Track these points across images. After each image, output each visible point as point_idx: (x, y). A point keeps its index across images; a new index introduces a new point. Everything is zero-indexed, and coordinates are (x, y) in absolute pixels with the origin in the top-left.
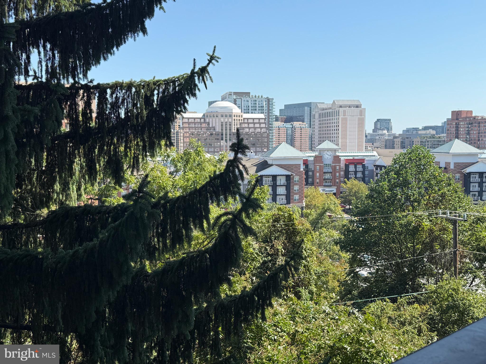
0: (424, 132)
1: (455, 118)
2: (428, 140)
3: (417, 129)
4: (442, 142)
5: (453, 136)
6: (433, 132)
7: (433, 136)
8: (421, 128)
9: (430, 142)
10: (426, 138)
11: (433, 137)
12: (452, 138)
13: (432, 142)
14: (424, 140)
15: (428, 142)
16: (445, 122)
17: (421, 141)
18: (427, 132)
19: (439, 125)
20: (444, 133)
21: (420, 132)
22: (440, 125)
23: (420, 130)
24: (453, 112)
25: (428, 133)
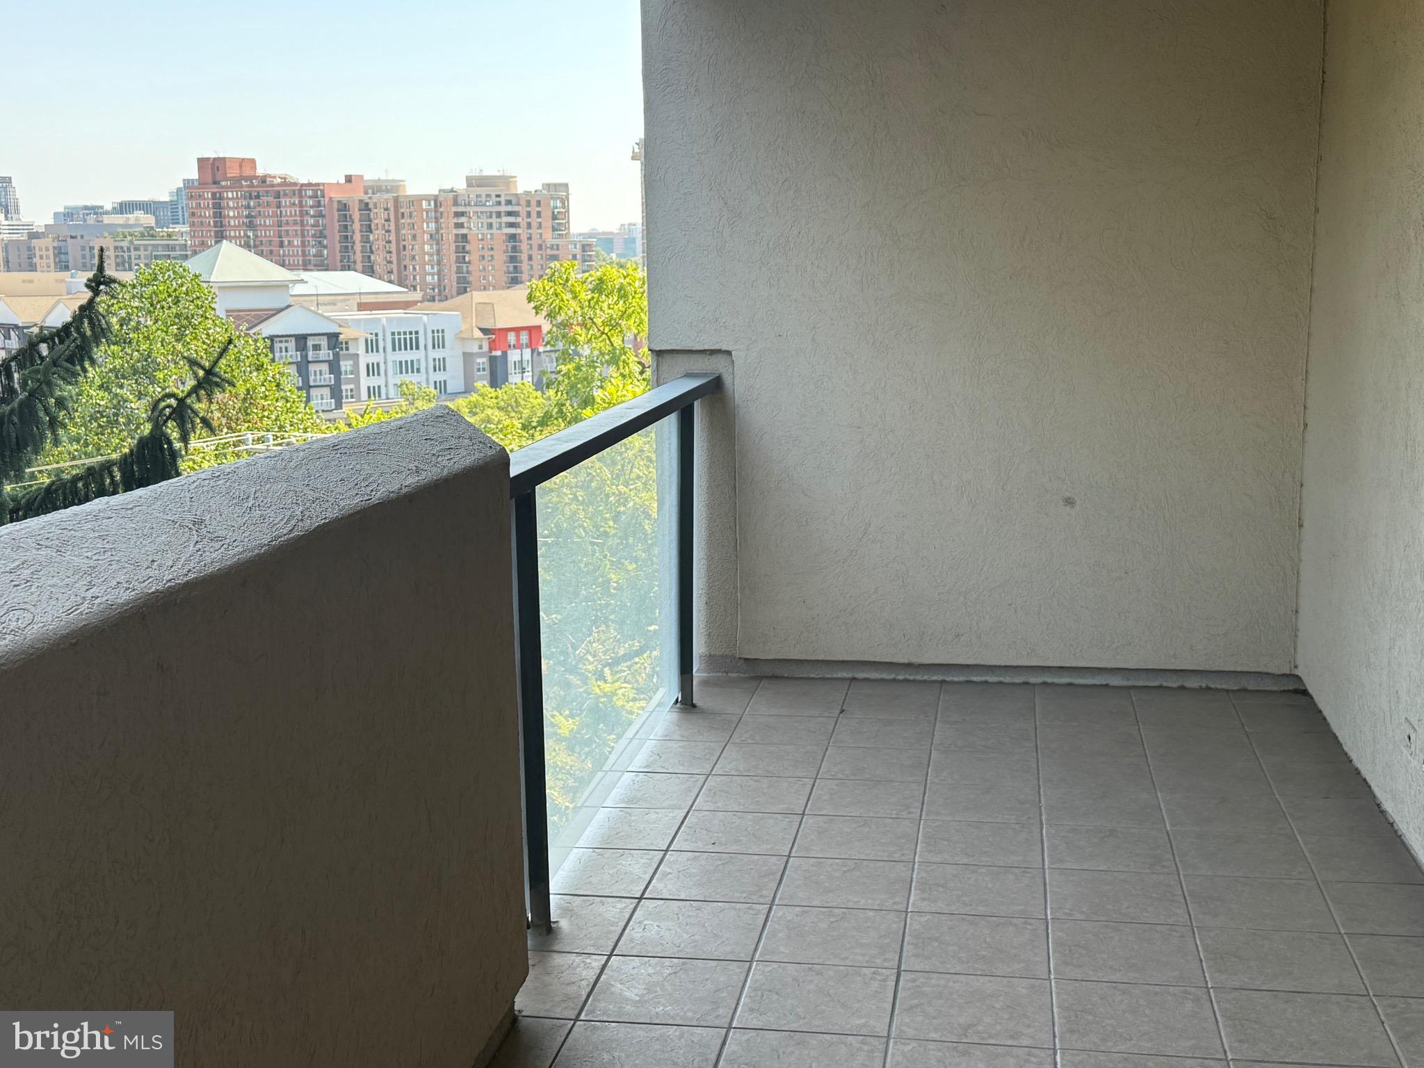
0: (119, 219)
1: (210, 180)
2: (136, 242)
3: (96, 210)
4: (177, 248)
5: (210, 231)
6: (150, 220)
7: (149, 233)
8: (108, 207)
9: (142, 248)
10: (129, 238)
11: (152, 236)
12: (207, 237)
13: (150, 248)
14: (125, 244)
15: (136, 249)
16: (179, 190)
17: (116, 248)
18: (128, 218)
19: (162, 200)
20: (178, 223)
21: (107, 220)
22: (165, 198)
23: (107, 213)
24: (202, 162)
25: (132, 222)
